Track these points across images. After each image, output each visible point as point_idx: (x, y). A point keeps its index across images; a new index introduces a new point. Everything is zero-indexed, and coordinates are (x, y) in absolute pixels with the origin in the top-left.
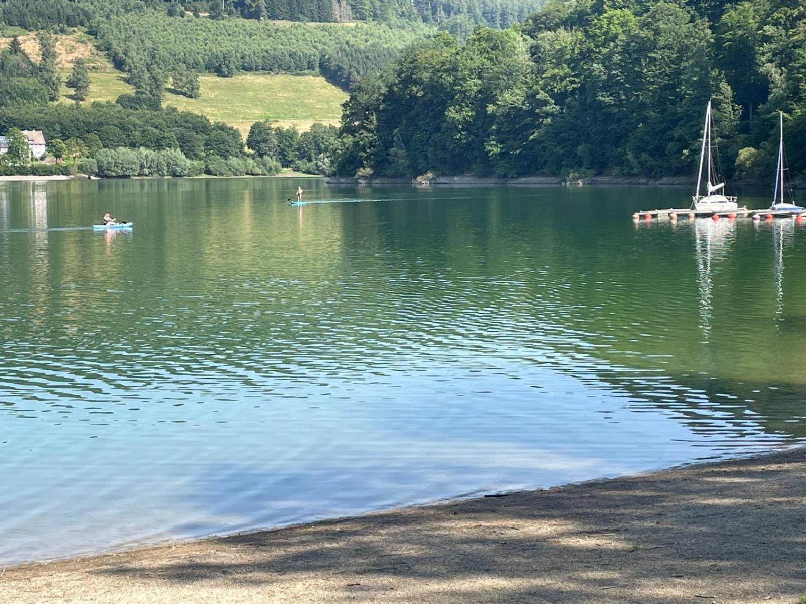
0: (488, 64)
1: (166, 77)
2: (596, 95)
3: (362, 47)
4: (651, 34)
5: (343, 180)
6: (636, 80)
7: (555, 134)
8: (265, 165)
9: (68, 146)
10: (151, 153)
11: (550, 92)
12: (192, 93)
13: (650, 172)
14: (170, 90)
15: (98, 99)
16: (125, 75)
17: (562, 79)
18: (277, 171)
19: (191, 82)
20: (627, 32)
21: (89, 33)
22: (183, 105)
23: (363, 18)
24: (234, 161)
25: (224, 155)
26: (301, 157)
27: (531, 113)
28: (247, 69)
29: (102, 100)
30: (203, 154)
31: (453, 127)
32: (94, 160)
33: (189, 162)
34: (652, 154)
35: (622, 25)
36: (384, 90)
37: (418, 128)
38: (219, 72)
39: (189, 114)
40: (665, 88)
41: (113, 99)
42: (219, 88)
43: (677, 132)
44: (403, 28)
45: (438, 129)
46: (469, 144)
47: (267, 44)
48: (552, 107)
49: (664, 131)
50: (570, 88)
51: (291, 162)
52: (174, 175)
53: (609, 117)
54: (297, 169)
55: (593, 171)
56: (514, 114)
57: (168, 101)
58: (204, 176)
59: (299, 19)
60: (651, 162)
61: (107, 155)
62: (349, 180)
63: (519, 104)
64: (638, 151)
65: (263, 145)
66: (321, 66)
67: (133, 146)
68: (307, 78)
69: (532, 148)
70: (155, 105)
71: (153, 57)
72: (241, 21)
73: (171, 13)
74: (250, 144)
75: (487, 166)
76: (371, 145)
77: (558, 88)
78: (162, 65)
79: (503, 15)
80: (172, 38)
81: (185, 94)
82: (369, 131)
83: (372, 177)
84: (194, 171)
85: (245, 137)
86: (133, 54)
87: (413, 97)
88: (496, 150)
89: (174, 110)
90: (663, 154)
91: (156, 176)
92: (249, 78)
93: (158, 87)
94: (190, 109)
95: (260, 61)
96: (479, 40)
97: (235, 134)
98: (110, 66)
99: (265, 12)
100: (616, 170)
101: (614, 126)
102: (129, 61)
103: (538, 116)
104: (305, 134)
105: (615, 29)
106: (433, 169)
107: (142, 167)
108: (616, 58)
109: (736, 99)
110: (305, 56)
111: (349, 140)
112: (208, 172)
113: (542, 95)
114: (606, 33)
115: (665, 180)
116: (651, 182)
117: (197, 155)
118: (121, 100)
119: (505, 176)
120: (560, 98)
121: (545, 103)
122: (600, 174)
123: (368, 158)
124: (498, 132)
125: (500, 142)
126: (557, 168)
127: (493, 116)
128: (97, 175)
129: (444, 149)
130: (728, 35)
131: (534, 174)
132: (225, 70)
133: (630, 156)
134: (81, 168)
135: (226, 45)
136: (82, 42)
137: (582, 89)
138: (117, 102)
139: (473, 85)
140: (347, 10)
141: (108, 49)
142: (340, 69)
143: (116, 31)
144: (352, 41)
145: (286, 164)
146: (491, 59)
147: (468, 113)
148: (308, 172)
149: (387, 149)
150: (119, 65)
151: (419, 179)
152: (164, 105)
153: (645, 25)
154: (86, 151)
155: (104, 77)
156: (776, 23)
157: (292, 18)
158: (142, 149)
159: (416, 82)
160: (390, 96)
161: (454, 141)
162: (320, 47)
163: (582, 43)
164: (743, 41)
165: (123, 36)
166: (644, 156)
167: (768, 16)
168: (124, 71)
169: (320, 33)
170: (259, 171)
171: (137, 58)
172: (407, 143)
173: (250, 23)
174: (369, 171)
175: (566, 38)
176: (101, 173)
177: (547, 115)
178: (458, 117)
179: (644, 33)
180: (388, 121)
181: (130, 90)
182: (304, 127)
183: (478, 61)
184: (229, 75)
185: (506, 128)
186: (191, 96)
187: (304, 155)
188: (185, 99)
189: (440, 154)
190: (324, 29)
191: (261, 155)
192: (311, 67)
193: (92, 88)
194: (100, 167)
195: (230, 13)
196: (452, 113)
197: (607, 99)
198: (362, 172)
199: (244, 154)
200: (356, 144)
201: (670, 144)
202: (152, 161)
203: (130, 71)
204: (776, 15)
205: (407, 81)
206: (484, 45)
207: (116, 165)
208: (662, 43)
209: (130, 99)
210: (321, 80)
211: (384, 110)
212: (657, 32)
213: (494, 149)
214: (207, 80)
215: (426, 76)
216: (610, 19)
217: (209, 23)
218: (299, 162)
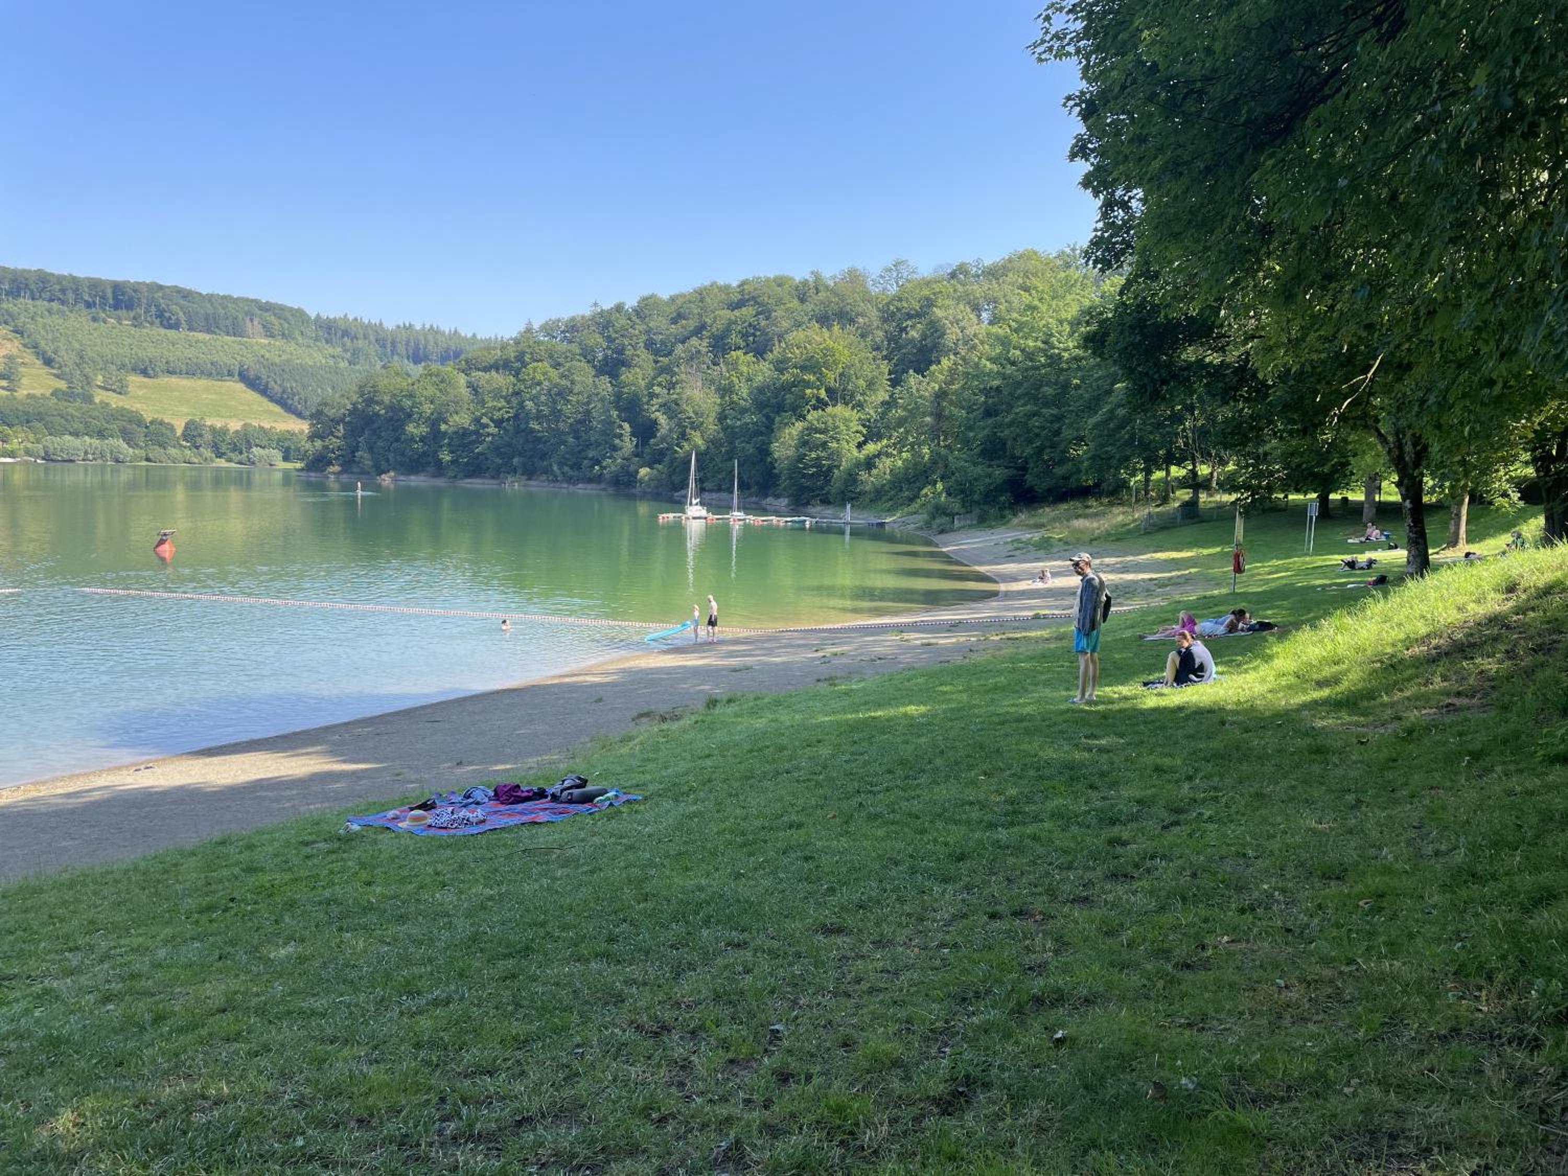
0: (438, 394)
1: (96, 375)
2: (528, 423)
3: (277, 360)
4: (568, 384)
5: (313, 474)
6: (557, 414)
7: (496, 449)
8: (201, 456)
9: (15, 432)
10: (96, 442)
11: (492, 420)
12: (121, 391)
13: (570, 480)
14: (100, 387)
15: (31, 392)
16: (55, 371)
17: (500, 409)
18: (212, 461)
19: (120, 381)
20: (549, 380)
21: (16, 332)
22: (115, 401)
23: (272, 336)
24: (172, 451)
25: (163, 446)
26: (234, 450)
27: (476, 432)
28: (171, 372)
29: (38, 392)
30: (142, 444)
31: (412, 439)
32: (41, 446)
33: (131, 450)
34: (572, 468)
35: (544, 374)
36: (349, 407)
37: (380, 437)
38: (144, 373)
39: (123, 409)
40: (579, 422)
41: (48, 393)
42: (146, 387)
43: (591, 454)
44: (309, 347)
45: (397, 440)
46: (424, 453)
47: (190, 353)
48: (492, 430)
49: (580, 452)
50: (506, 416)
51: (224, 454)
52: (117, 461)
53: (538, 440)
54: (230, 460)
55: (524, 477)
56: (463, 433)
57: (99, 396)
58: (144, 463)
59: (215, 333)
60: (571, 473)
61: (53, 442)
62: (318, 474)
63: (466, 426)
64: (561, 465)
65: (198, 440)
66: (240, 374)
67: (76, 434)
68: (228, 384)
69: (477, 458)
70: (88, 399)
71: (81, 357)
72: (163, 331)
73: (95, 319)
74: (185, 436)
75: (440, 469)
76: (339, 448)
77: (497, 415)
78: (92, 364)
79: (393, 343)
80: (98, 341)
81: (114, 391)
82: (337, 437)
83: (340, 473)
84: (135, 458)
85: (179, 432)
86: (63, 353)
87: (377, 415)
88: (448, 458)
89: (107, 404)
90: (579, 468)
91: (99, 462)
92: (174, 380)
93: (89, 383)
94: (121, 404)
95: (184, 367)
96: (431, 375)
97: (172, 429)
98: (39, 362)
99: (184, 325)
100: (544, 477)
101: (541, 446)
102: (57, 359)
103: (482, 435)
104: (237, 432)
105: (539, 377)
106: (394, 469)
107: (86, 453)
108: (543, 398)
109: (633, 434)
110: (225, 364)
111: (318, 444)
112: (148, 460)
113: (485, 420)
114: (533, 378)
115: (580, 486)
116: (571, 487)
117: (137, 445)
118: (55, 393)
119: (455, 477)
120: (499, 423)
121: (487, 426)
122: (529, 479)
123: (336, 459)
124: (449, 445)
125: (452, 452)
126: (496, 474)
127: (445, 433)
128: (43, 459)
129: (403, 454)
130: (625, 390)
131: (477, 477)
132: (151, 372)
133: (555, 468)
134: (28, 452)
135: (151, 351)
136: (9, 339)
137: (516, 417)
138: (52, 394)
139: (427, 408)
140: (260, 328)
141: (35, 348)
142: (259, 378)
143: (42, 332)
144: (267, 355)
145: (220, 455)
146: (441, 390)
147: (424, 429)
148: (240, 463)
149: (353, 452)
150: (48, 362)
151: (383, 476)
152: (97, 400)
153: (563, 376)
154: (31, 437)
155: (34, 371)
156: (660, 385)
157: (208, 331)
158: (86, 438)
159: (377, 403)
160: (354, 412)
161: (412, 450)
162: (239, 358)
163: (514, 385)
164: (635, 395)
165: (50, 336)
166: (566, 469)
167: (654, 379)
168: (53, 368)
169: (237, 347)
170: (196, 460)
171: (67, 358)
172: (371, 449)
173: (171, 333)
174: (337, 468)
175: (502, 381)
176: (47, 458)
177: (489, 435)
178: (415, 431)
179: (564, 382)
180: (354, 431)
181: (62, 385)
182: (235, 425)
183: (431, 391)
184: (156, 376)
185: (456, 441)
186: (120, 393)
187: (235, 448)
188: (115, 395)
189: (399, 458)
190: (240, 343)
191: (197, 448)
192: (230, 374)
193: (24, 381)
194: (46, 453)
195: (152, 324)
196: (411, 428)
197: (537, 427)
198: (332, 469)
199: (181, 446)
200: (326, 448)
201: (586, 462)
202: (96, 448)
203: (59, 368)
204: (659, 379)
205: (370, 401)
206: (434, 379)
207: (62, 451)
208: (576, 391)
209: (64, 393)
210: (240, 386)
211: (349, 422)
212: (573, 382)
213: (446, 457)
214: (135, 379)
215: (387, 399)
216: (535, 369)
217: (133, 331)
218: (232, 455)
